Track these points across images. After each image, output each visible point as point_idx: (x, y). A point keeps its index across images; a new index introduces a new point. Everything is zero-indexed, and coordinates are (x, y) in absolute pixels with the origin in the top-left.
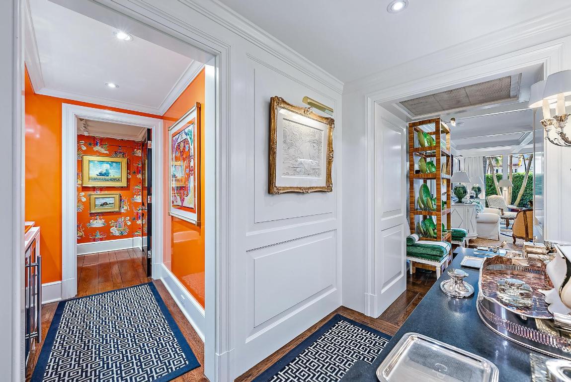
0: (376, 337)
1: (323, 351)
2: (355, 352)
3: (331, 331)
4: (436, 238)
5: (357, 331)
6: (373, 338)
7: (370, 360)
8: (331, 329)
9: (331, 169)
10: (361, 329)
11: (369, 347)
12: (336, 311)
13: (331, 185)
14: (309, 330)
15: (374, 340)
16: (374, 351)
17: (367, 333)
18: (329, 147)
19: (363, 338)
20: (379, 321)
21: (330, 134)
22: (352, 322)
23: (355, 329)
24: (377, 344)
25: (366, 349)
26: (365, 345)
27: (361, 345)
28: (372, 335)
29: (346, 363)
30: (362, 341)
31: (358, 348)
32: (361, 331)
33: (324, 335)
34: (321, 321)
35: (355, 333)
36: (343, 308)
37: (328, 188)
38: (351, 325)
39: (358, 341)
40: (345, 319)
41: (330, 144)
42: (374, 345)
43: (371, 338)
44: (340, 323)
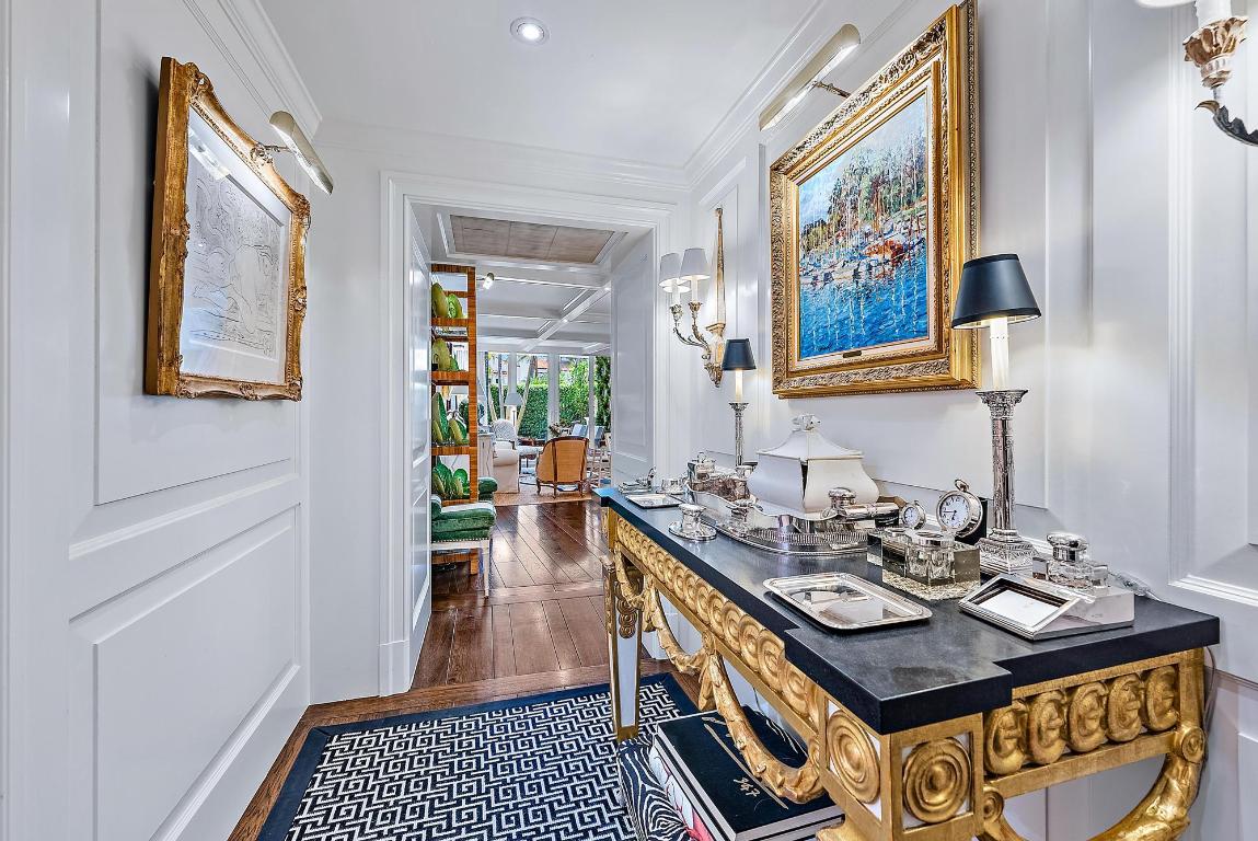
0: (432, 725)
1: (330, 830)
2: (408, 780)
3: (319, 776)
4: (468, 498)
5: (386, 736)
6: (428, 731)
7: (447, 774)
8: (318, 771)
9: (298, 338)
10: (391, 729)
11: (429, 751)
12: (301, 725)
13: (298, 383)
14: (251, 811)
15: (431, 732)
16: (444, 752)
17: (410, 729)
18: (295, 275)
19: (407, 743)
20: (416, 693)
21: (296, 241)
22: (361, 727)
23: (379, 737)
24: (442, 736)
25: (428, 760)
26: (421, 752)
27: (412, 758)
28: (421, 725)
29: (404, 812)
30: (410, 749)
31: (411, 768)
32: (395, 731)
33: (308, 795)
34: (275, 770)
35: (384, 743)
36: (314, 710)
37: (291, 389)
38: (364, 733)
39: (401, 754)
40: (341, 730)
41: (297, 269)
42: (437, 742)
43: (424, 733)
44: (333, 743)
